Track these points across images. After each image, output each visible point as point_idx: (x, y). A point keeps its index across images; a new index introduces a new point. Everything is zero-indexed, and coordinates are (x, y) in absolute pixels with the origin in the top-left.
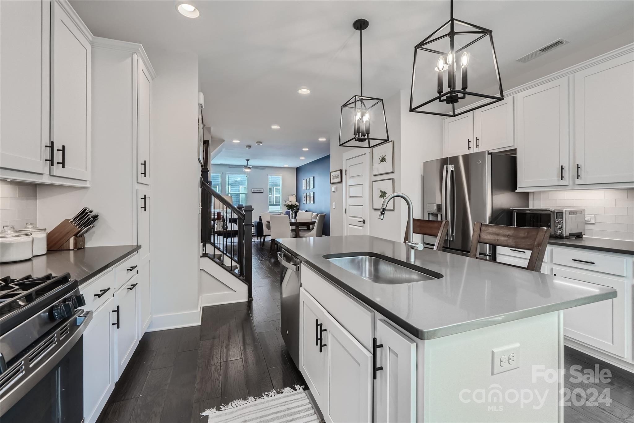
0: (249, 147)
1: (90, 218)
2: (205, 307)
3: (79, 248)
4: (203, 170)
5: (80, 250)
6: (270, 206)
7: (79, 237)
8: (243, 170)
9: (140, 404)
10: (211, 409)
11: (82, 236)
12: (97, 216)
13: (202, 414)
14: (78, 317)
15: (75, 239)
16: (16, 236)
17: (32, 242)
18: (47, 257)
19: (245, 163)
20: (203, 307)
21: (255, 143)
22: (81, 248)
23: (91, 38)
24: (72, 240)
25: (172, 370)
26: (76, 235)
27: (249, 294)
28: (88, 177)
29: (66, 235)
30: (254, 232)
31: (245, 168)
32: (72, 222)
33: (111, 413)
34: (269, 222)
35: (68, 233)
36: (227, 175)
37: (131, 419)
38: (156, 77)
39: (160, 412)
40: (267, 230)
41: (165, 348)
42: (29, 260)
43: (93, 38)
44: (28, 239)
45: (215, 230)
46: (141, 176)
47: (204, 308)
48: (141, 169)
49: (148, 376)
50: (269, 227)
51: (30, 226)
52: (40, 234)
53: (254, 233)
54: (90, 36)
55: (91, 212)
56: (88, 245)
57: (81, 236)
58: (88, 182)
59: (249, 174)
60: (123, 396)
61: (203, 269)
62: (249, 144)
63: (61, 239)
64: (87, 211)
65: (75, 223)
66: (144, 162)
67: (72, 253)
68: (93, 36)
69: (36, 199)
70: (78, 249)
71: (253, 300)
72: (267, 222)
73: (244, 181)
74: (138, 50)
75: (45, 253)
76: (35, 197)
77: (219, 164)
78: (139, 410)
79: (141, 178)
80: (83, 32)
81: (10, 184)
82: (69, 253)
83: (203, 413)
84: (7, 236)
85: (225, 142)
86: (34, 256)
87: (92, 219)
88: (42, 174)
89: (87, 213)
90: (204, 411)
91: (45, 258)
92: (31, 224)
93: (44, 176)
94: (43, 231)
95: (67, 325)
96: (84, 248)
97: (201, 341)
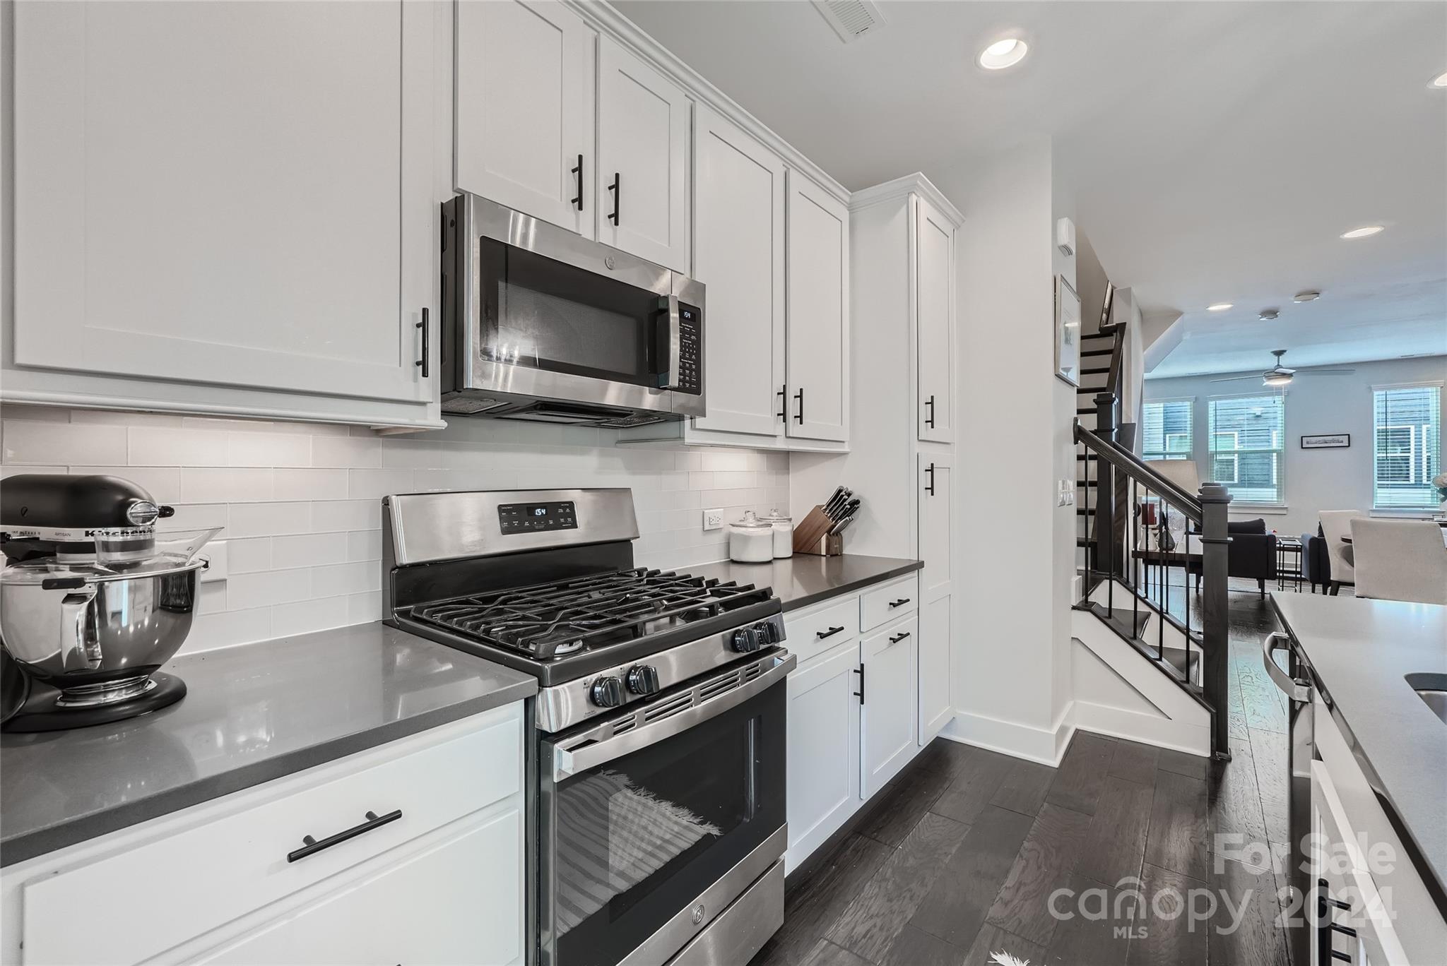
0: (1272, 313)
1: (846, 505)
2: (1080, 730)
3: (835, 554)
4: (1101, 399)
5: (834, 558)
6: (1380, 491)
7: (835, 535)
8: (1264, 384)
9: (894, 862)
10: (1015, 959)
11: (838, 533)
12: (857, 502)
13: (994, 956)
14: (776, 658)
15: (827, 539)
16: (758, 526)
17: (771, 537)
18: (793, 562)
19: (1270, 362)
20: (1077, 729)
21: (1292, 298)
22: (837, 555)
23: (847, 199)
24: (824, 539)
25: (967, 832)
26: (829, 532)
27: (1214, 741)
28: (845, 436)
29: (816, 531)
30: (1299, 566)
31: (1269, 378)
32: (826, 509)
33: (850, 849)
34: (1350, 541)
35: (819, 527)
36: (1212, 404)
37: (874, 877)
38: (964, 221)
39: (921, 896)
40: (1347, 567)
41: (969, 783)
42: (769, 562)
43: (852, 196)
44: (767, 532)
45: (1138, 550)
46: (927, 426)
47: (1080, 732)
48: (925, 413)
49: (922, 820)
50: (1348, 556)
51: (775, 514)
52: (785, 525)
53: (1299, 570)
54: (845, 195)
55: (849, 495)
56: (847, 551)
57: (837, 535)
58: (846, 443)
59: (1288, 393)
60: (875, 832)
61: (1078, 639)
62: (1269, 304)
63: (812, 536)
64: (843, 493)
65: (828, 513)
66: (930, 399)
67: (824, 559)
68: (850, 193)
69: (789, 474)
70: (832, 556)
71: (1230, 760)
72: (1344, 540)
73: (1271, 415)
74: (917, 185)
75: (790, 555)
76: (786, 469)
77: (1184, 375)
78: (890, 870)
79: (926, 432)
80: (835, 194)
81: (758, 453)
82: (820, 560)
83: (996, 954)
84: (748, 525)
85: (1186, 317)
86: (775, 559)
87: (848, 507)
88: (775, 436)
89: (843, 496)
90: (1001, 953)
91: (790, 562)
92: (775, 511)
93: (778, 438)
94: (788, 523)
95: (758, 665)
96: (841, 555)
97: (1045, 804)
